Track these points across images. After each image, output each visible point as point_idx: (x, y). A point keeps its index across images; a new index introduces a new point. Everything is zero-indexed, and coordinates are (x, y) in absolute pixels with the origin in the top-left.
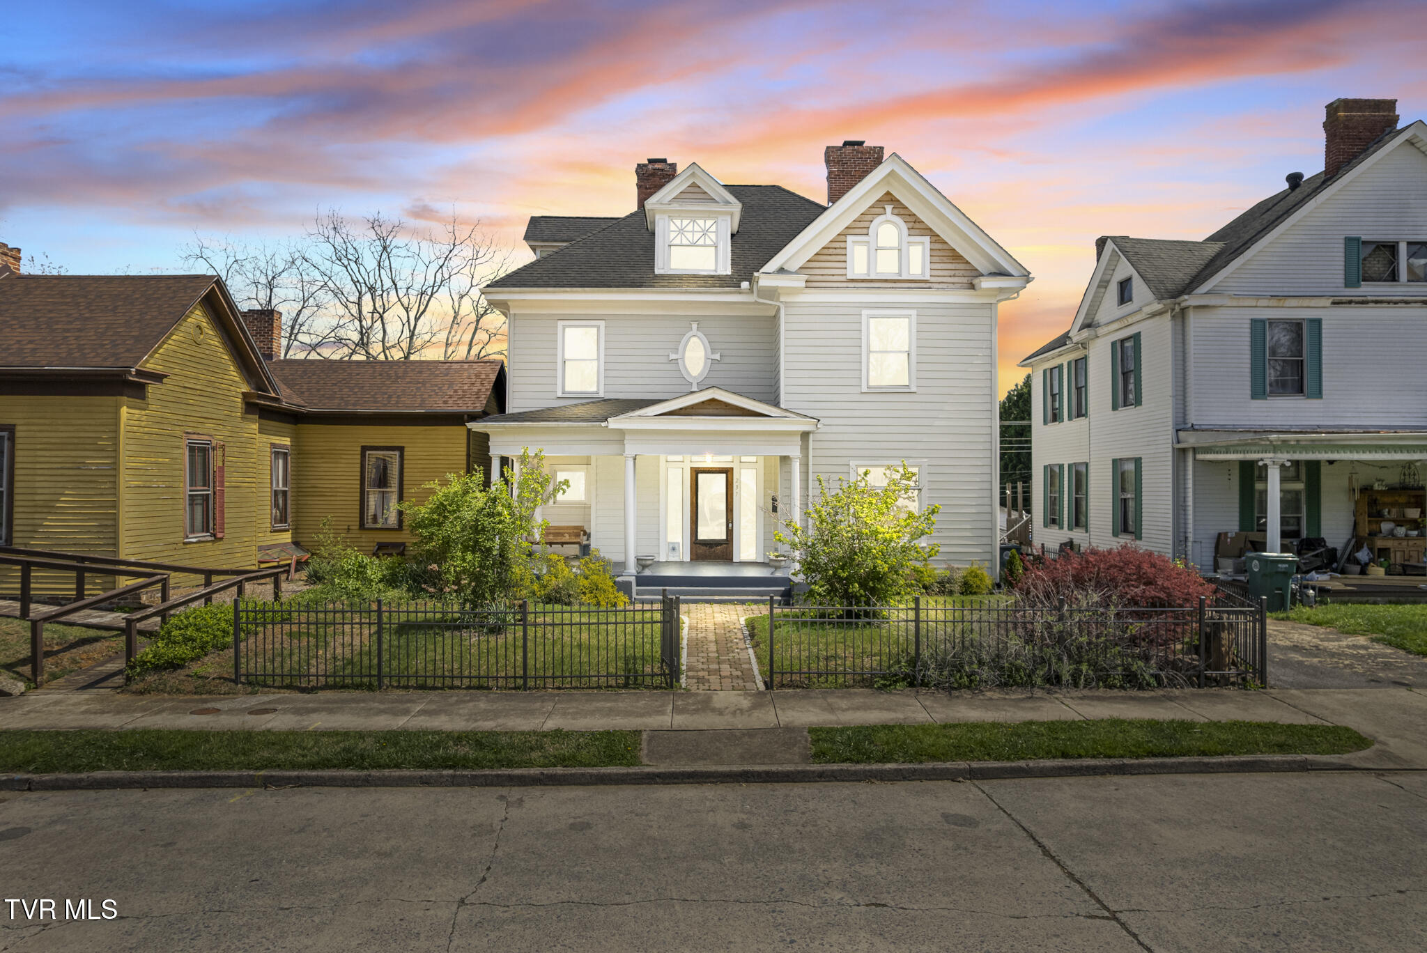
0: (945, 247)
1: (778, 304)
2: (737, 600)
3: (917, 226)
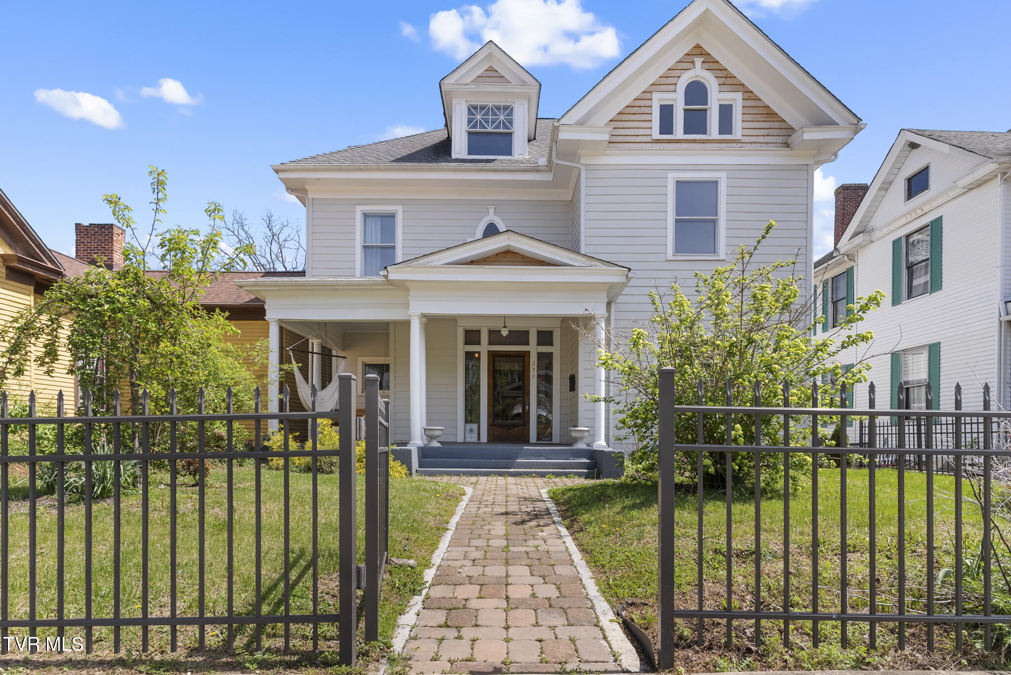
0: (758, 103)
1: (578, 165)
2: (536, 473)
3: (728, 80)
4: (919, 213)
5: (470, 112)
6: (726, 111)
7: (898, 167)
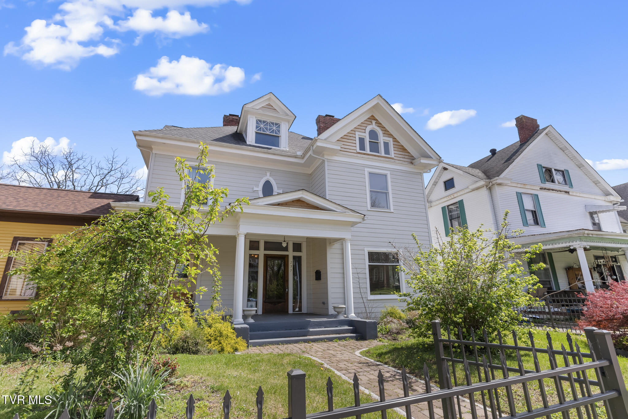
1: (323, 159)
3: (386, 133)
4: (453, 197)
5: (257, 123)
6: (386, 145)
7: (439, 176)
